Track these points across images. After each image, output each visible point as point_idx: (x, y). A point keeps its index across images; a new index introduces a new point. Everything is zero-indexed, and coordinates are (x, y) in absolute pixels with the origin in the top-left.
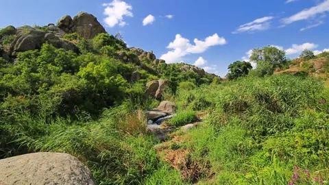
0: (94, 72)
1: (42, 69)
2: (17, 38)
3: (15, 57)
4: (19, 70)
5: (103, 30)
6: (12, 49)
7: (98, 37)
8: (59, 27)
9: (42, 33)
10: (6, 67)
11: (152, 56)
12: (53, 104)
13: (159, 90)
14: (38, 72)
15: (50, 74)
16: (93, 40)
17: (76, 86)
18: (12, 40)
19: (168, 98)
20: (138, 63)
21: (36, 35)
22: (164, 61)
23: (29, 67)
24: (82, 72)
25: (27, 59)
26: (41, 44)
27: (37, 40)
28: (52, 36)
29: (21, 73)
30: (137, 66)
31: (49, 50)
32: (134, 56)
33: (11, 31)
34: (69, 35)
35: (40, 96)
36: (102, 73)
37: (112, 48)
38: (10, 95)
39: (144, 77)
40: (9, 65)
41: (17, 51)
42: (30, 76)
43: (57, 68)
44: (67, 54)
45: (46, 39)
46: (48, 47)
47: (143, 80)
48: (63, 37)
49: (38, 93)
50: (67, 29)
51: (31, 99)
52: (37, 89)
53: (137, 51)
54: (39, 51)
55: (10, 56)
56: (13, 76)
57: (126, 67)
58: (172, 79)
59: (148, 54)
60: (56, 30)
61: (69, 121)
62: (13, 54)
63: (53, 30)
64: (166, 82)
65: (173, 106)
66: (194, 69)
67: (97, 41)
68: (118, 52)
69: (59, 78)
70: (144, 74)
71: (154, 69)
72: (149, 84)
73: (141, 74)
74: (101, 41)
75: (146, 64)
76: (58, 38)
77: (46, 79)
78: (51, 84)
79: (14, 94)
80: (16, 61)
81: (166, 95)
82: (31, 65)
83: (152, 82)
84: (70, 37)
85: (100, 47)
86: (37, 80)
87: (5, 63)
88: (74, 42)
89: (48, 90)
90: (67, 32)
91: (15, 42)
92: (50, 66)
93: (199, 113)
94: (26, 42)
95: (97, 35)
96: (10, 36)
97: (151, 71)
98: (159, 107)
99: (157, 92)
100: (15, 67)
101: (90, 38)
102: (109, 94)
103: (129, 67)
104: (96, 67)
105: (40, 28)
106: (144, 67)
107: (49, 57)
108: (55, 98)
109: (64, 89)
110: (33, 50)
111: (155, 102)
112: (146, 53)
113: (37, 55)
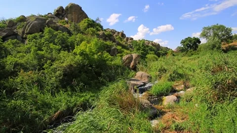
0: (87, 50)
1: (46, 48)
2: (27, 24)
3: (26, 38)
4: (29, 49)
5: (86, 16)
6: (23, 33)
7: (84, 21)
8: (55, 15)
9: (44, 19)
10: (19, 46)
11: (123, 35)
12: (56, 78)
13: (133, 62)
14: (42, 50)
15: (52, 52)
16: (80, 24)
17: (74, 62)
18: (23, 26)
19: (142, 69)
20: (114, 41)
21: (40, 21)
22: (132, 39)
23: (36, 46)
24: (77, 50)
25: (34, 40)
26: (44, 28)
27: (41, 24)
28: (51, 22)
29: (31, 51)
30: (114, 43)
31: (50, 32)
32: (111, 35)
33: (23, 19)
34: (63, 21)
35: (46, 71)
36: (93, 50)
37: (94, 29)
38: (22, 71)
39: (121, 52)
40: (21, 44)
41: (27, 34)
42: (37, 54)
43: (57, 47)
44: (63, 35)
45: (47, 24)
46: (50, 30)
47: (120, 54)
48: (59, 22)
49: (44, 69)
50: (61, 17)
51: (38, 74)
52: (43, 65)
53: (111, 31)
54: (43, 33)
55: (23, 38)
56: (24, 55)
57: (106, 44)
58: (142, 53)
59: (120, 34)
60: (53, 18)
61: (70, 93)
62: (24, 36)
63: (52, 18)
64: (138, 56)
65: (148, 77)
66: (152, 44)
67: (82, 24)
68: (99, 33)
69: (58, 55)
70: (120, 50)
71: (126, 45)
72: (125, 57)
73: (118, 50)
74: (86, 24)
75: (120, 41)
76: (55, 23)
77: (49, 56)
78: (53, 60)
79: (26, 69)
80: (27, 42)
81: (139, 66)
82: (37, 45)
83: (128, 56)
84: (63, 22)
85: (86, 29)
86: (43, 56)
87: (18, 43)
88: (66, 25)
89: (51, 65)
90: (61, 19)
91: (26, 27)
92: (52, 45)
93: (174, 84)
94: (33, 26)
95: (83, 20)
96: (22, 23)
97: (124, 47)
98: (136, 77)
99: (132, 64)
100: (26, 46)
101: (77, 23)
102: (97, 67)
103: (108, 44)
104: (88, 45)
105: (42, 16)
106: (119, 44)
107: (51, 38)
108: (58, 73)
109: (64, 65)
110: (38, 33)
111: (132, 73)
112: (119, 33)
113: (41, 37)
